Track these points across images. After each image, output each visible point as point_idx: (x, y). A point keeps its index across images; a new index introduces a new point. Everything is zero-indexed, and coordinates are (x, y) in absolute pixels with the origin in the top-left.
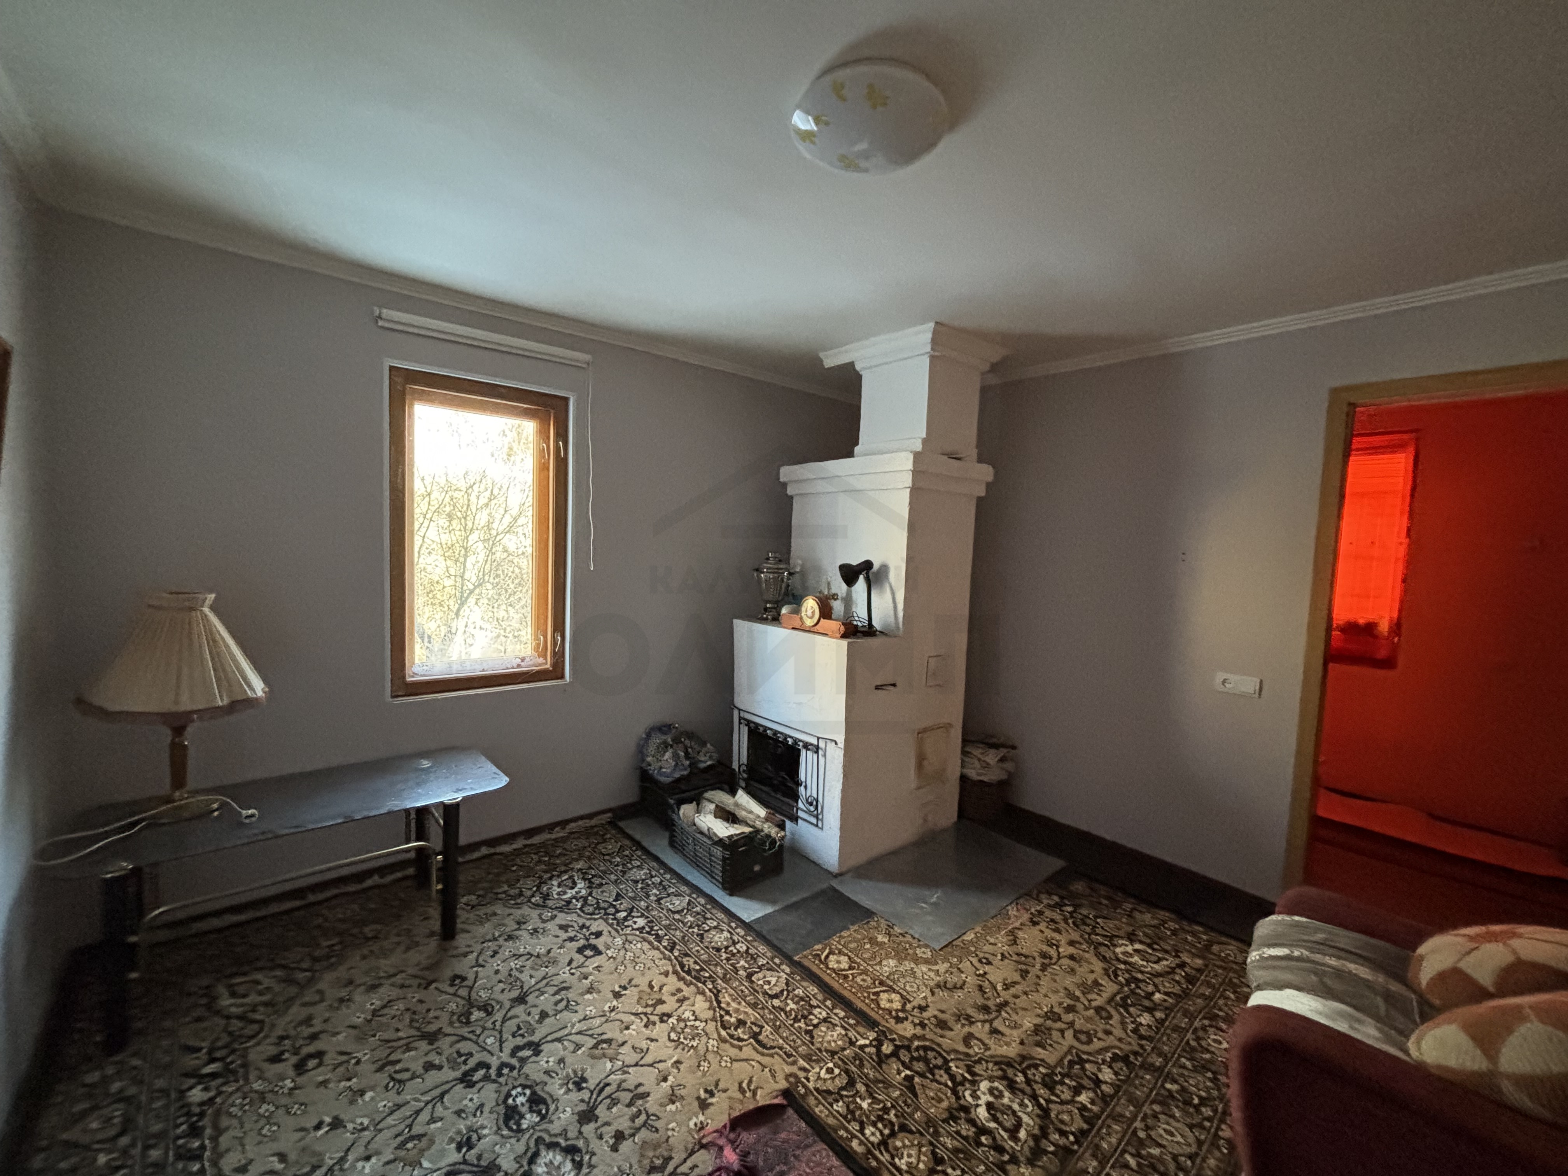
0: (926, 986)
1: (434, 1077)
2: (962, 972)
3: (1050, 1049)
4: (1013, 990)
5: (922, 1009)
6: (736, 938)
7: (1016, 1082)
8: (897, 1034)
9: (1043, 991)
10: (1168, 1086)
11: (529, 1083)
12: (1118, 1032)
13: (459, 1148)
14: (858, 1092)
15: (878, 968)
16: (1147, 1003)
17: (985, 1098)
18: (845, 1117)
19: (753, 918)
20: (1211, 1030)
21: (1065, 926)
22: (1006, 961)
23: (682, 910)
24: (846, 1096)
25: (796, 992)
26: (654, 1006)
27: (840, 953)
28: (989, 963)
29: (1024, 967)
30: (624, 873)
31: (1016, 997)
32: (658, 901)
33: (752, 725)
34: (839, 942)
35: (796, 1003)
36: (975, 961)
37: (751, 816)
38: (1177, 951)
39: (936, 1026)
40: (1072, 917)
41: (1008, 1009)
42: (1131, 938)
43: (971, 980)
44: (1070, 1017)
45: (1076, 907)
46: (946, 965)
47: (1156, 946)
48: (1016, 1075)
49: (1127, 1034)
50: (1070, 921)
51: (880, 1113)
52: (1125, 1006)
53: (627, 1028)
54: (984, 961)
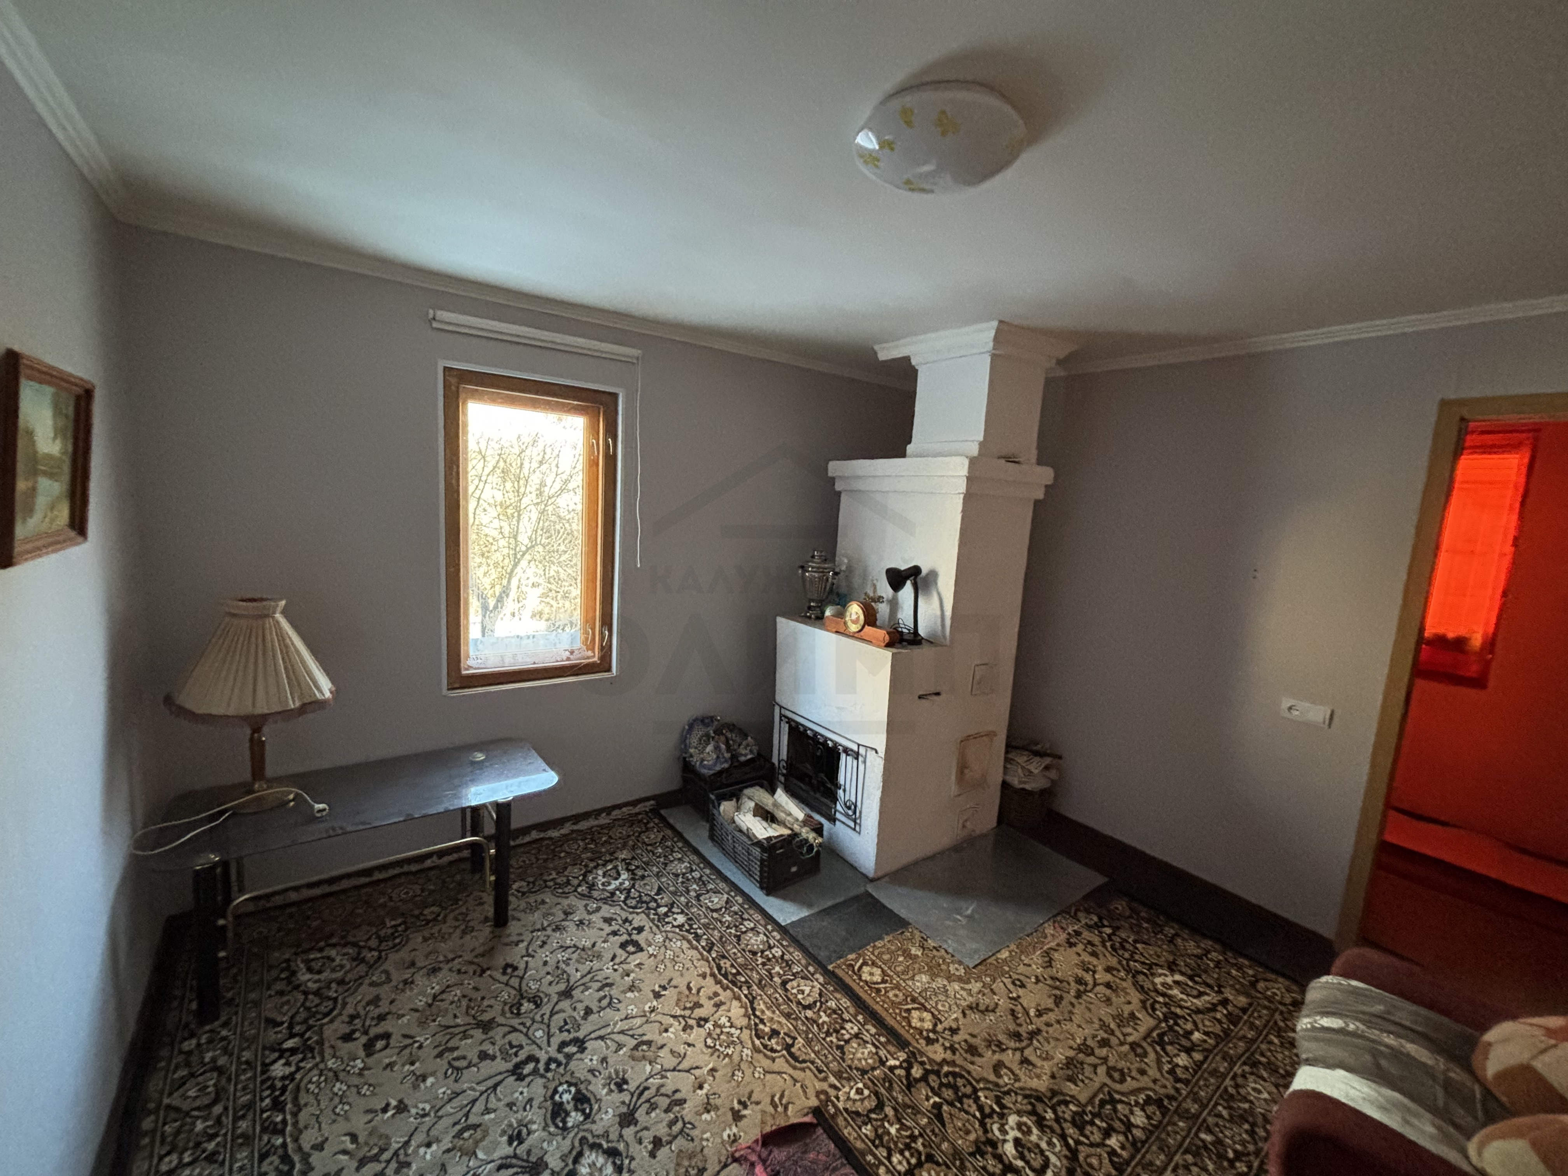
0: (958, 1006)
1: (488, 1069)
2: (995, 994)
3: (1080, 1084)
4: (1045, 1018)
5: (954, 1031)
6: (771, 942)
7: (1044, 1118)
8: (928, 1057)
9: (1077, 1019)
10: (1203, 1136)
11: (574, 1081)
12: (1153, 1072)
13: (510, 1143)
14: (886, 1116)
15: (910, 983)
16: (1184, 1042)
17: (1013, 1134)
18: (873, 1142)
19: (789, 922)
20: (1251, 1078)
21: (1103, 949)
22: (1041, 984)
23: (721, 909)
24: (876, 1120)
25: (829, 1004)
26: (692, 1009)
27: (874, 964)
28: (1023, 986)
29: (1058, 992)
30: (666, 865)
31: (1048, 1025)
32: (698, 897)
33: (793, 724)
34: (873, 953)
35: (829, 1016)
36: (1008, 981)
37: (789, 818)
38: (1220, 986)
39: (966, 1051)
40: (1110, 939)
41: (1039, 1038)
42: (1172, 967)
43: (1003, 1003)
44: (1104, 1052)
45: (1116, 929)
46: (979, 985)
47: (1197, 979)
48: (1046, 1112)
49: (1162, 1075)
50: (1108, 944)
51: (908, 1141)
52: (1161, 1042)
53: (666, 1031)
54: (1018, 983)
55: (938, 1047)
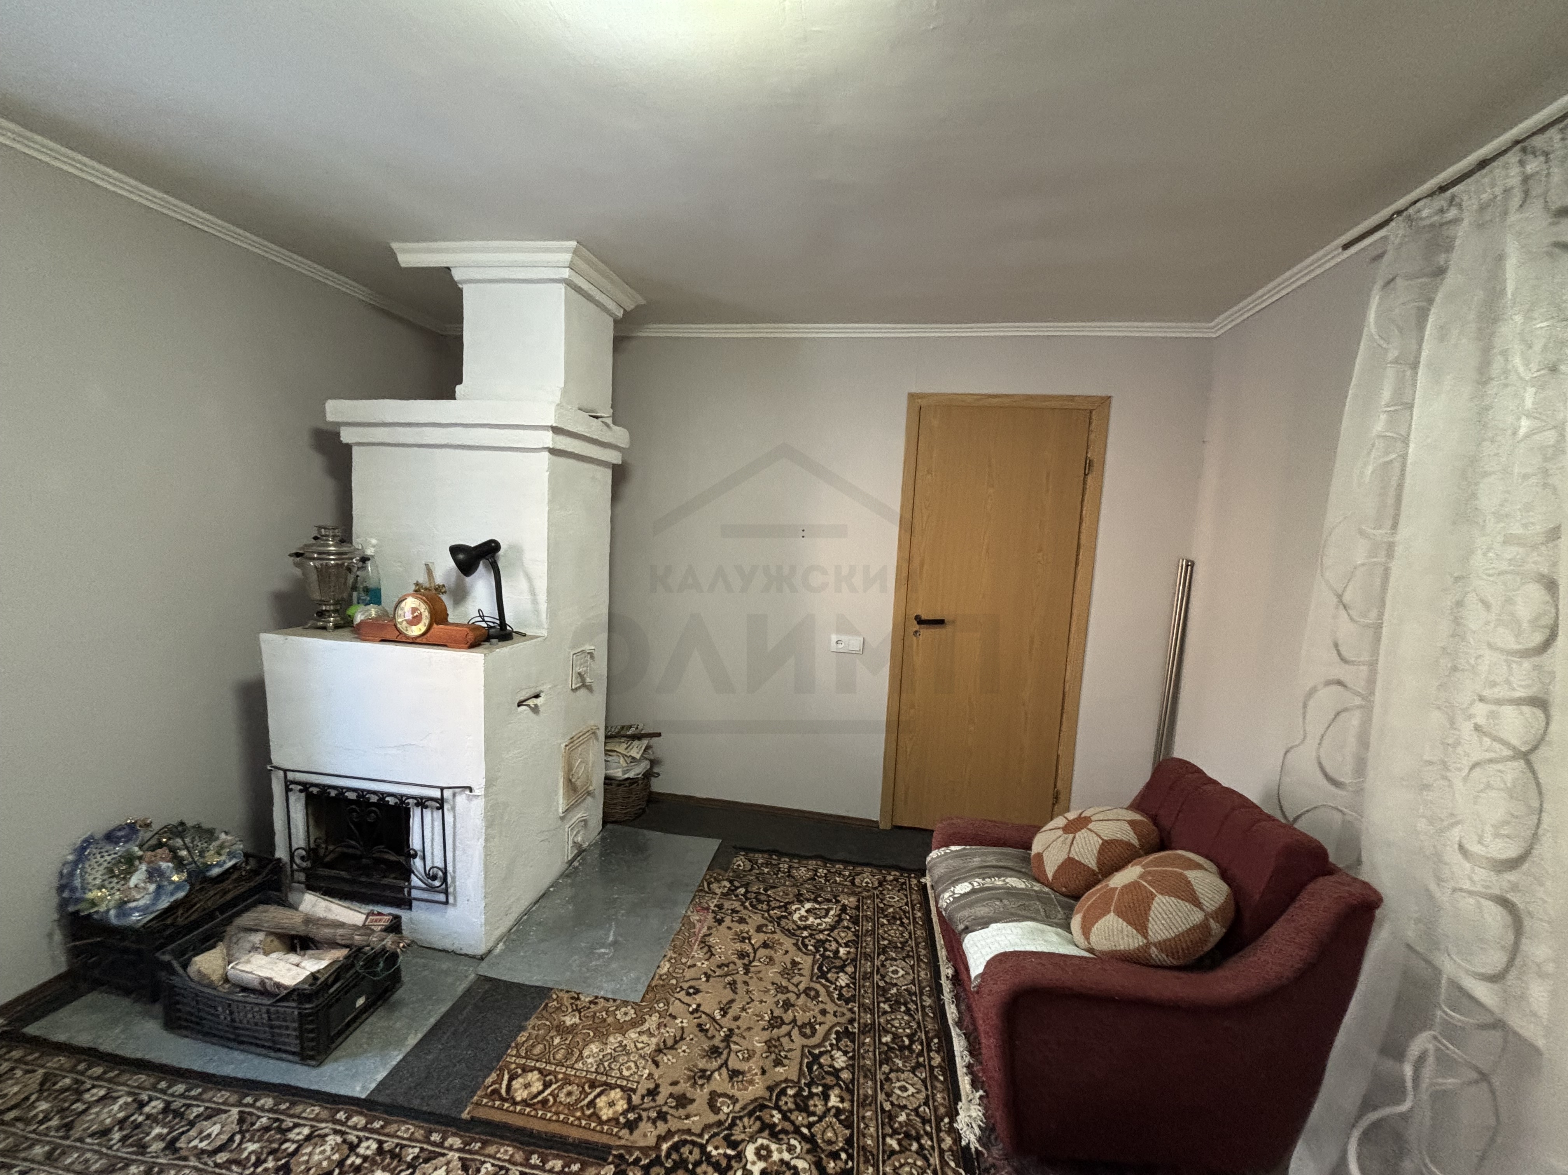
55: (645, 1127)
